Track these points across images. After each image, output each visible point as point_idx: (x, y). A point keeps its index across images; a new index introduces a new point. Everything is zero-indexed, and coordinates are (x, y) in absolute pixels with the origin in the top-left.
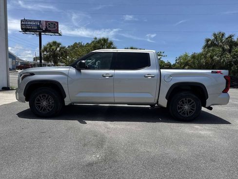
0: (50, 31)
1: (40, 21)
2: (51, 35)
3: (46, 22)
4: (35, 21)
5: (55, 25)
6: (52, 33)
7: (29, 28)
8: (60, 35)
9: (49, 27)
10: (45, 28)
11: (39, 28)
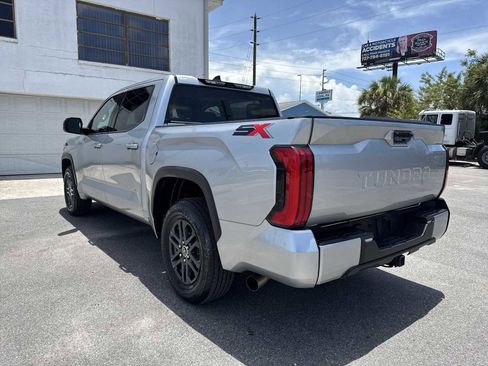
0: (415, 56)
1: (397, 39)
2: (419, 64)
3: (410, 37)
4: (387, 41)
5: (428, 39)
6: (421, 57)
7: (374, 57)
8: (439, 59)
9: (415, 46)
10: (406, 50)
11: (394, 54)
